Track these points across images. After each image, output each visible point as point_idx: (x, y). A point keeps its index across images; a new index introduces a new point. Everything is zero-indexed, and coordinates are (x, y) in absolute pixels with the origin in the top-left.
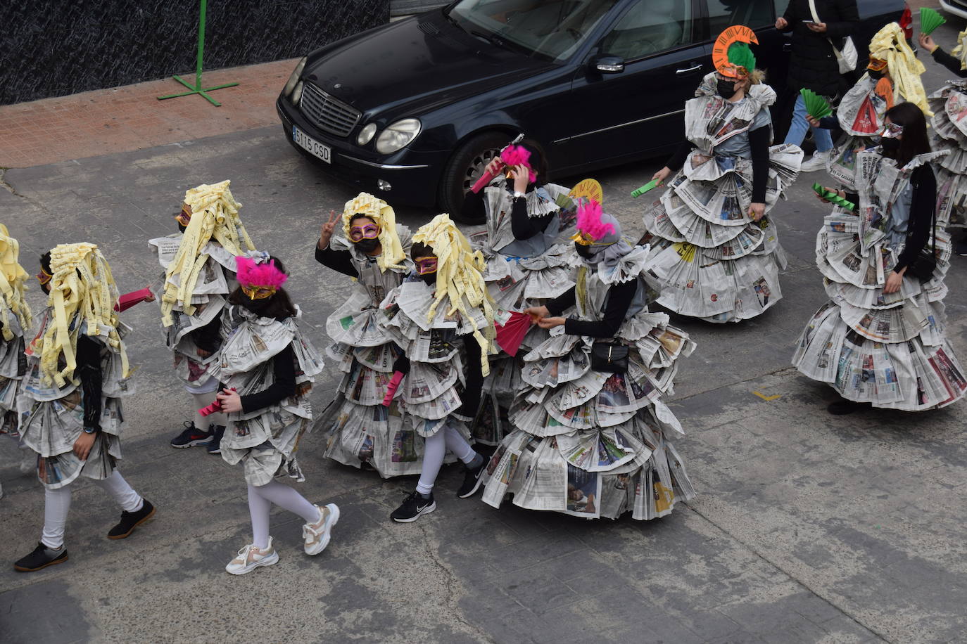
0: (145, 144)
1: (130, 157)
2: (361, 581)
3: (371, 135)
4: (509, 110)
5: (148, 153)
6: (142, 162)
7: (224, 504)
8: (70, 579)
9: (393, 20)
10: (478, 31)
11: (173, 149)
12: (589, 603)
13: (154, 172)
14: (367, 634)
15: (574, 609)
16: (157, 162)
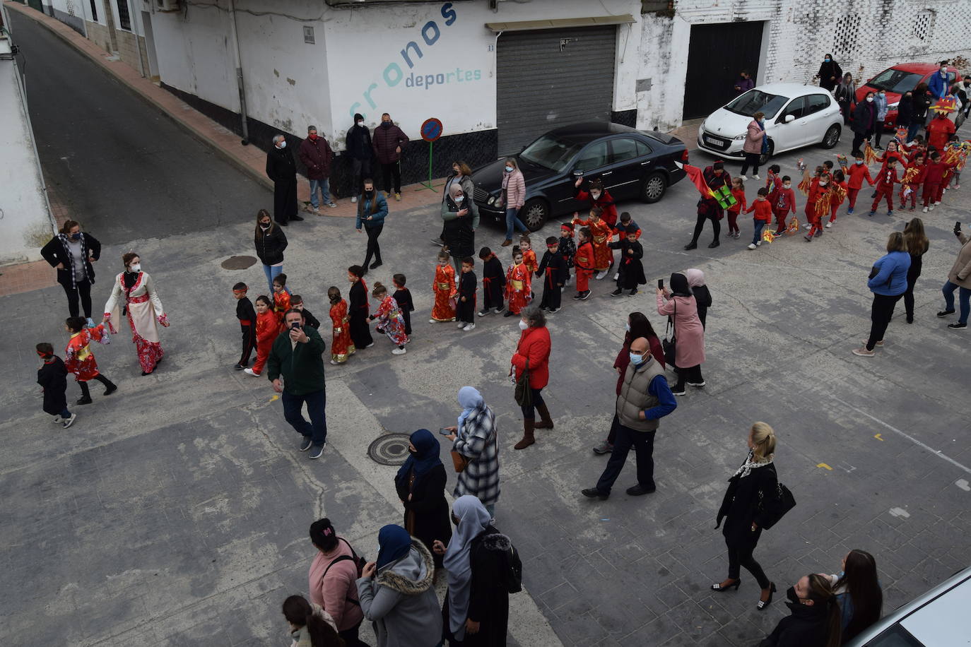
0: (412, 207)
1: (407, 212)
2: (494, 362)
3: (492, 201)
4: (542, 190)
5: (412, 210)
6: (411, 213)
7: (445, 335)
8: (391, 363)
9: (499, 159)
10: (530, 162)
11: (421, 208)
12: (576, 368)
13: (415, 217)
14: (497, 381)
15: (571, 370)
16: (416, 213)
